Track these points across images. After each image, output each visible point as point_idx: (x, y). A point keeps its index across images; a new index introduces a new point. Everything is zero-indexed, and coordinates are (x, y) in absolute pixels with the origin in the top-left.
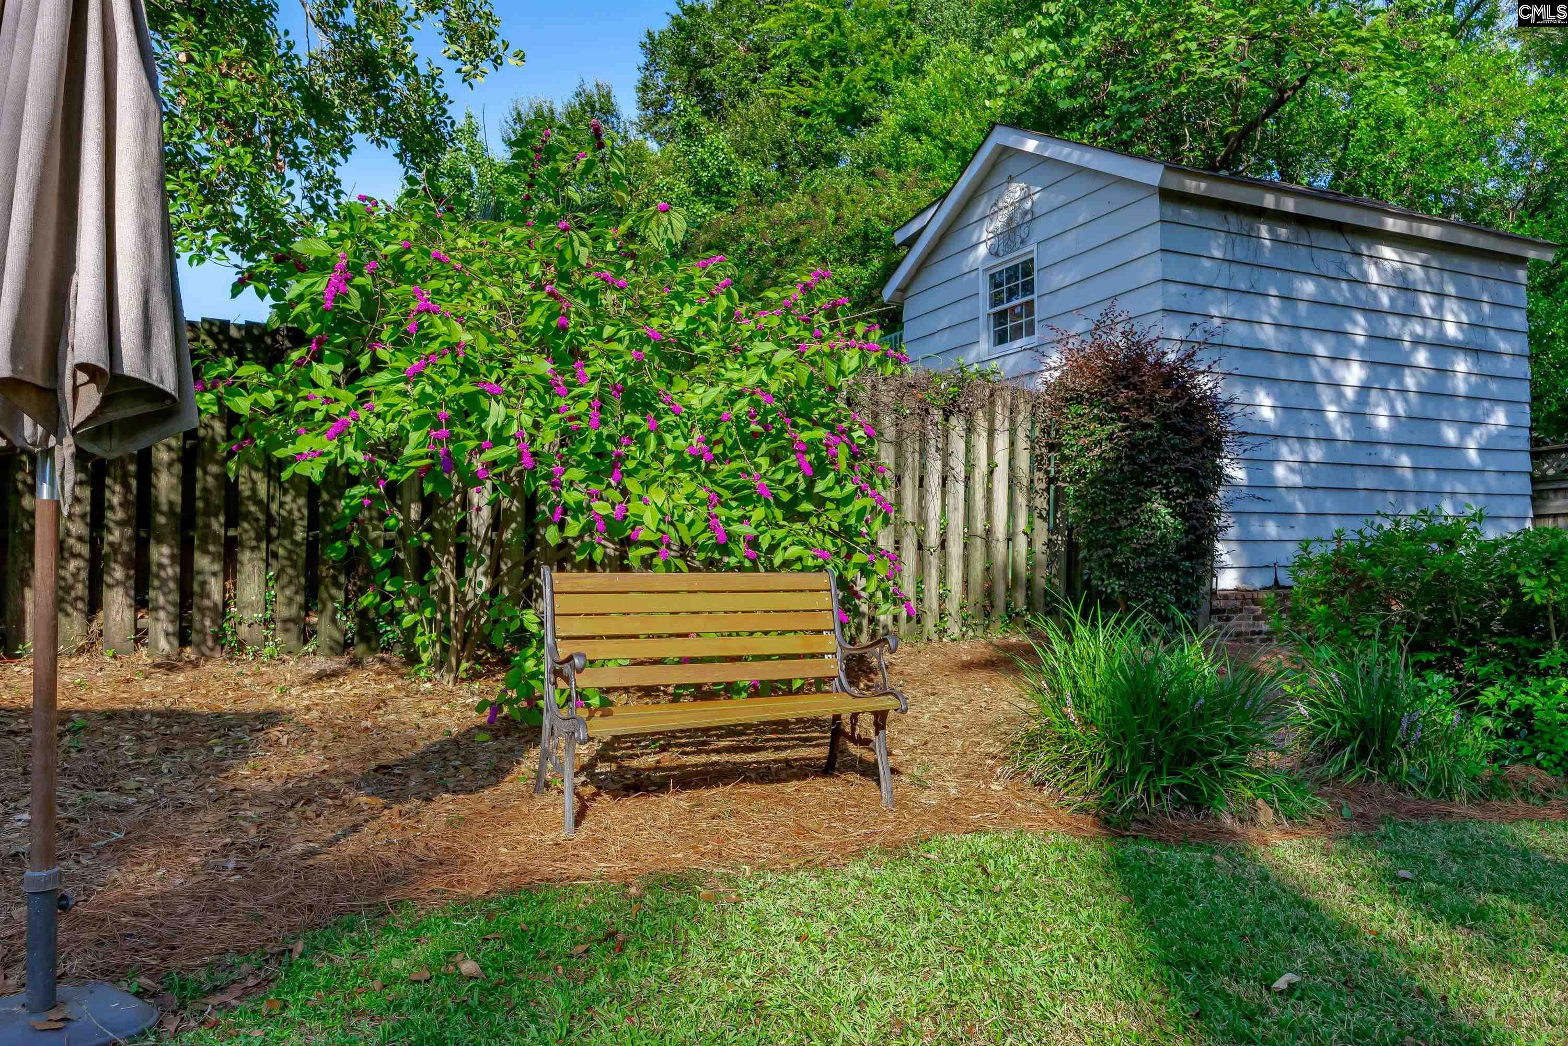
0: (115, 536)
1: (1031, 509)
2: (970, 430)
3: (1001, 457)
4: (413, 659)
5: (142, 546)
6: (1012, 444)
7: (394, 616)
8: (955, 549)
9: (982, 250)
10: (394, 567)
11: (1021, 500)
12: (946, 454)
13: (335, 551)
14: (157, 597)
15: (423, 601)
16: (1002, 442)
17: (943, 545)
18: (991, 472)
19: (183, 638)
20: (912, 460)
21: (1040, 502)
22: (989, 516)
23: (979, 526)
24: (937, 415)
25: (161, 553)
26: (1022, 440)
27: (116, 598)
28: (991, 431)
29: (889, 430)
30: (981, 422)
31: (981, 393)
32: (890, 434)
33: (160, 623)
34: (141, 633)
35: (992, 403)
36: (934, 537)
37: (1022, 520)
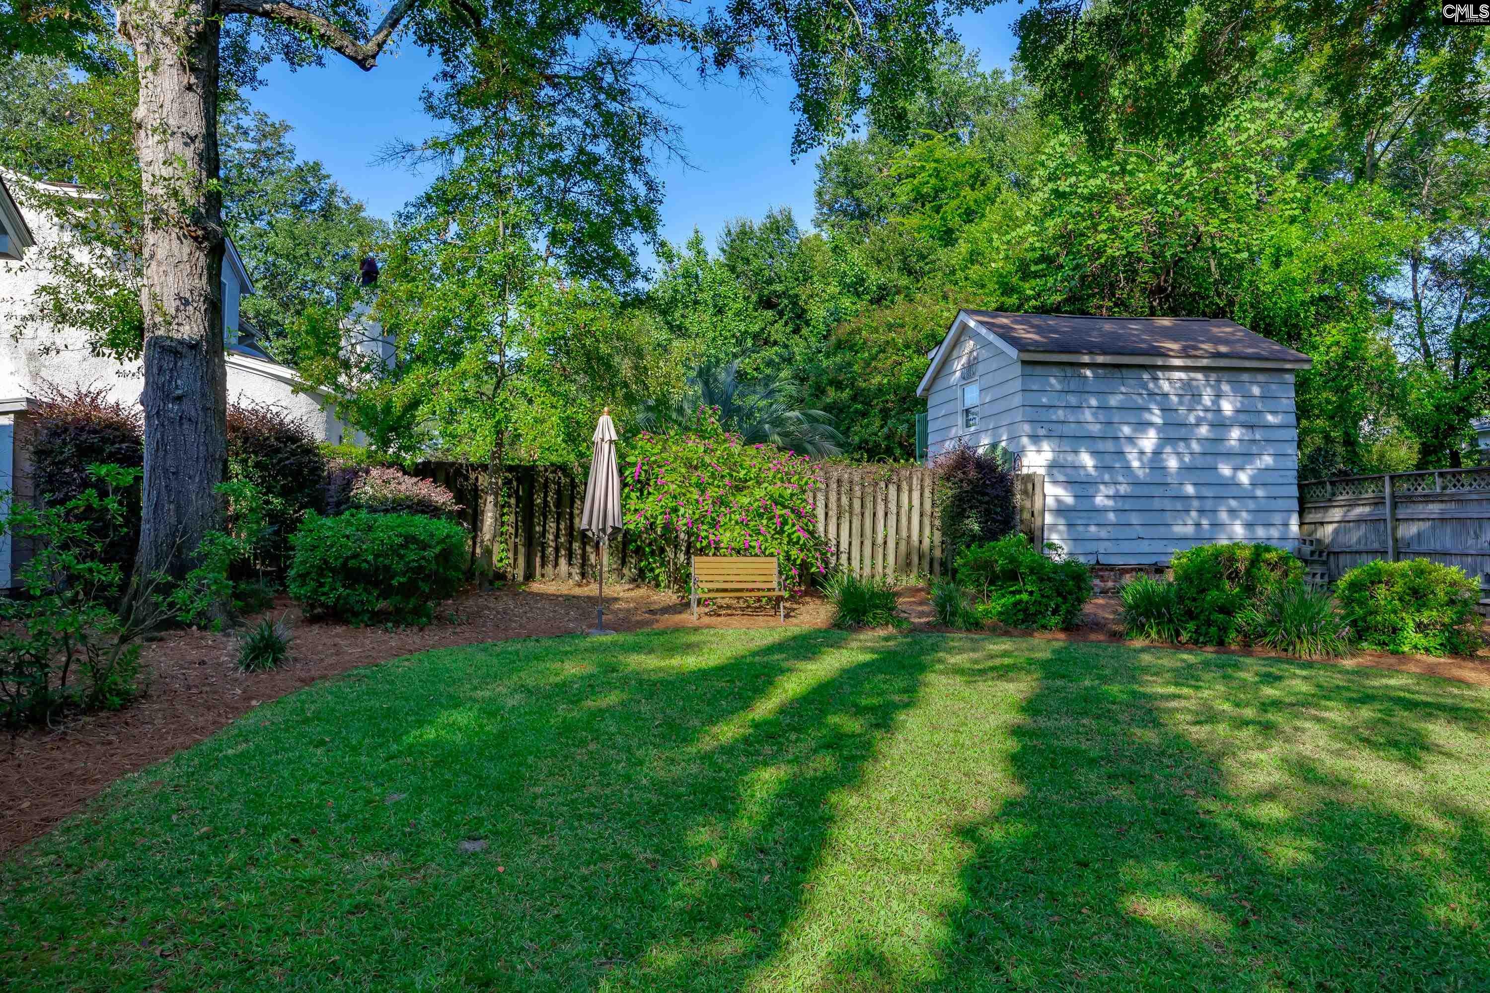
0: (562, 540)
1: (932, 526)
2: (899, 489)
3: (916, 502)
4: (658, 585)
5: (571, 543)
6: (922, 495)
7: (652, 570)
8: (891, 545)
9: (958, 374)
10: (653, 553)
11: (927, 521)
12: (886, 500)
13: (632, 547)
14: (574, 561)
15: (662, 565)
16: (916, 495)
17: (885, 543)
18: (910, 510)
19: (583, 575)
20: (869, 505)
21: (937, 523)
22: (909, 529)
23: (904, 534)
24: (882, 484)
25: (576, 545)
26: (927, 494)
27: (563, 561)
28: (910, 491)
29: (858, 492)
30: (905, 486)
31: (905, 473)
32: (858, 494)
33: (576, 570)
34: (570, 574)
35: (911, 478)
36: (880, 540)
37: (927, 531)
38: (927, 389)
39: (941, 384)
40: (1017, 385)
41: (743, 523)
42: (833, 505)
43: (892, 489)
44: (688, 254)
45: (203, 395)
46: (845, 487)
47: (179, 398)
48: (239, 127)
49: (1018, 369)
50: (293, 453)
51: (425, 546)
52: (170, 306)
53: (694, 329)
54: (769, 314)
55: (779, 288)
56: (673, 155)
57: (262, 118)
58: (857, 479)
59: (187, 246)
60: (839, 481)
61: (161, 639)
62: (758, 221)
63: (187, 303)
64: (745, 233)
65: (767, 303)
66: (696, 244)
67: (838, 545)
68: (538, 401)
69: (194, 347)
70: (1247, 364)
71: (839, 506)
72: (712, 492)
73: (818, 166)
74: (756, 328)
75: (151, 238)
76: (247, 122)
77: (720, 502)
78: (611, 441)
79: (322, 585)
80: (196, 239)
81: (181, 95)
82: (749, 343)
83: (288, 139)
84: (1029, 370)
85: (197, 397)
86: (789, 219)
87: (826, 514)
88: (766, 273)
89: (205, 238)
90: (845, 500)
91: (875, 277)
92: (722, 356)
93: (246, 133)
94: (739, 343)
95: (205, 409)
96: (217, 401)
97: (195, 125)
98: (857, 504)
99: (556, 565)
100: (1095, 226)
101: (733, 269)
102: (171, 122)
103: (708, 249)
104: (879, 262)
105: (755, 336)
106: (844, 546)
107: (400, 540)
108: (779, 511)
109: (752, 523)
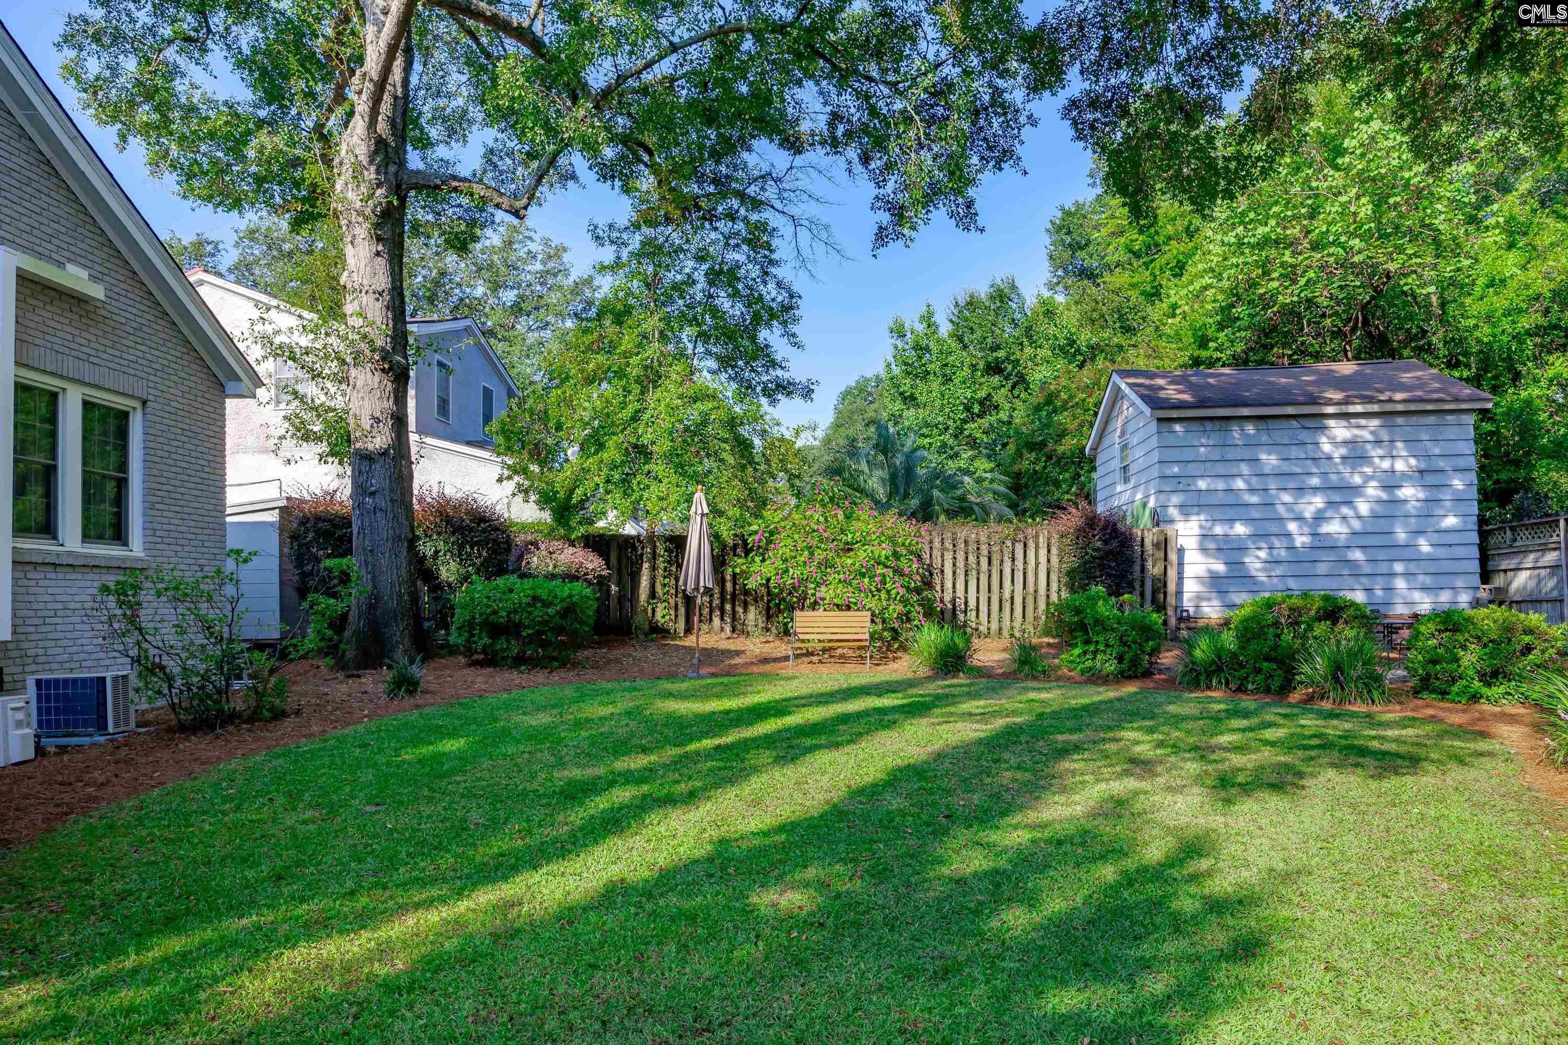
1: (1059, 582)
2: (1025, 547)
3: (1043, 559)
6: (1048, 552)
8: (1018, 600)
9: (1117, 432)
11: (1054, 577)
12: (1013, 558)
16: (1043, 552)
17: (1012, 598)
18: (1037, 566)
19: (734, 630)
20: (996, 562)
21: (1065, 579)
22: (1036, 584)
23: (1031, 589)
24: (1009, 543)
25: (728, 607)
26: (1054, 551)
27: (716, 621)
28: (1037, 548)
29: (984, 552)
30: (1031, 544)
31: (1030, 531)
32: (985, 552)
33: (728, 629)
34: (722, 629)
35: (1036, 537)
36: (1007, 595)
37: (1054, 586)
38: (1095, 449)
39: (1106, 442)
40: (1154, 442)
41: (846, 582)
42: (961, 563)
43: (1019, 548)
44: (920, 328)
45: (392, 491)
46: (972, 547)
47: (373, 494)
48: (530, 252)
49: (1153, 426)
50: (484, 531)
51: (547, 604)
52: (366, 423)
53: (922, 399)
54: (996, 380)
55: (1001, 354)
56: (830, 249)
57: (546, 242)
58: (983, 539)
59: (378, 375)
60: (966, 542)
61: (359, 676)
62: (983, 291)
63: (378, 421)
64: (972, 303)
65: (994, 368)
66: (928, 319)
67: (966, 603)
68: (666, 481)
69: (384, 453)
70: (1429, 407)
71: (966, 565)
72: (819, 555)
73: (1048, 231)
74: (982, 394)
75: (353, 372)
76: (534, 247)
77: (826, 564)
78: (703, 515)
79: (473, 635)
80: (383, 370)
81: (372, 260)
82: (976, 409)
83: (566, 257)
84: (1165, 427)
85: (387, 492)
86: (1013, 287)
87: (954, 573)
88: (989, 340)
89: (390, 369)
90: (972, 559)
91: (1085, 337)
92: (950, 423)
93: (534, 257)
94: (968, 409)
95: (393, 501)
96: (403, 494)
97: (383, 282)
98: (984, 561)
99: (711, 620)
100: (1266, 273)
101: (960, 339)
102: (365, 282)
103: (939, 322)
104: (1093, 321)
105: (981, 403)
106: (972, 603)
107: (528, 600)
108: (880, 570)
109: (855, 582)
